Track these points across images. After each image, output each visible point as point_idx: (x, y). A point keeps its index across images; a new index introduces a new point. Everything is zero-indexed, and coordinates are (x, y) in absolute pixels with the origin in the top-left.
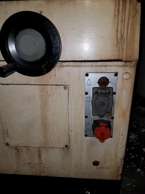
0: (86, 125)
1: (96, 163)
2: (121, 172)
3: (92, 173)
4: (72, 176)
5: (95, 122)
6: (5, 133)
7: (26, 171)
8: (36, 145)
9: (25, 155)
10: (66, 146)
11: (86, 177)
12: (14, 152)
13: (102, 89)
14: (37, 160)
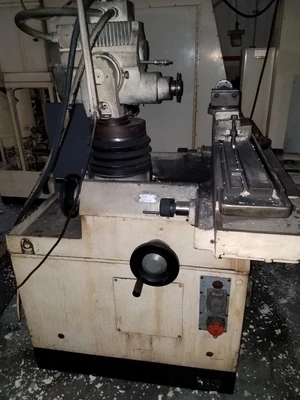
0: (200, 319)
1: (210, 354)
2: (235, 364)
3: (205, 363)
4: (184, 364)
5: (209, 318)
6: (118, 319)
7: (135, 356)
8: (149, 333)
9: (136, 342)
10: (179, 337)
11: (199, 366)
12: (124, 337)
13: (216, 292)
14: (148, 346)
